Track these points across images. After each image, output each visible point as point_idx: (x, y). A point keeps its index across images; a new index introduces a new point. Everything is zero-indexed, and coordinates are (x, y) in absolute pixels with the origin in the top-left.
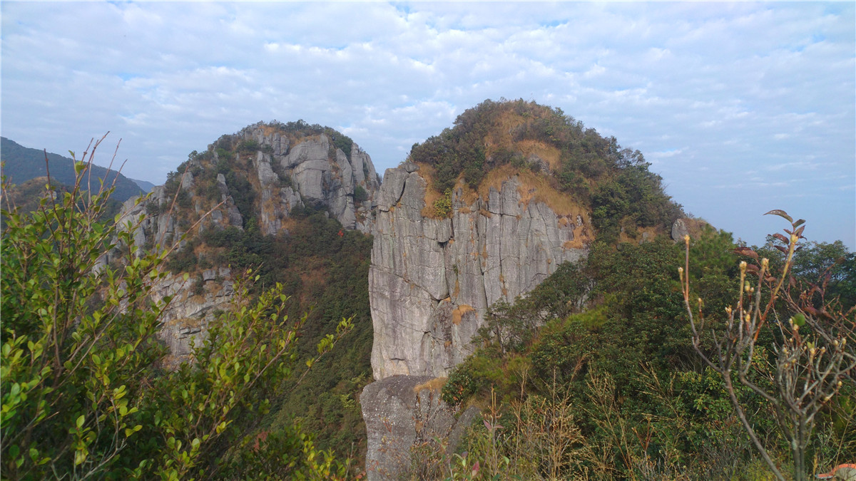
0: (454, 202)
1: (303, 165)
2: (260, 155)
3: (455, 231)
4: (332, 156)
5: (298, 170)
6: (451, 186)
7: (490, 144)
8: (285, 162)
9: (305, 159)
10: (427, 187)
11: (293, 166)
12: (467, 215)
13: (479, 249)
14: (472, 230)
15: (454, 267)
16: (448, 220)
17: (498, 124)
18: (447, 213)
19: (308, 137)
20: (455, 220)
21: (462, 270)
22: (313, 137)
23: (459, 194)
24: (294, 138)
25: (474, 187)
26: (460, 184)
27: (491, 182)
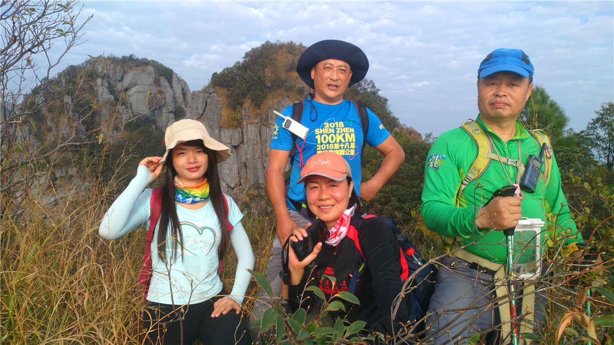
0: (243, 116)
1: (134, 89)
2: (99, 81)
3: (245, 137)
4: (157, 82)
5: (130, 93)
6: (241, 104)
7: (269, 74)
8: (119, 87)
9: (135, 85)
10: (223, 105)
11: (126, 90)
12: (253, 126)
13: (261, 150)
14: (257, 136)
15: (245, 163)
16: (239, 129)
17: (275, 60)
18: (238, 124)
19: (138, 68)
20: (244, 130)
21: (250, 165)
22: (142, 67)
23: (247, 110)
24: (127, 68)
25: (258, 106)
26: (247, 103)
27: (270, 102)
